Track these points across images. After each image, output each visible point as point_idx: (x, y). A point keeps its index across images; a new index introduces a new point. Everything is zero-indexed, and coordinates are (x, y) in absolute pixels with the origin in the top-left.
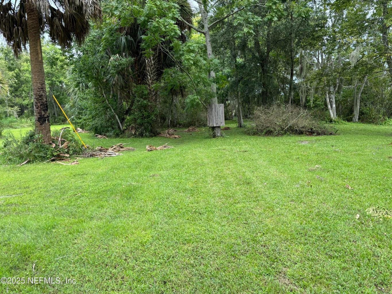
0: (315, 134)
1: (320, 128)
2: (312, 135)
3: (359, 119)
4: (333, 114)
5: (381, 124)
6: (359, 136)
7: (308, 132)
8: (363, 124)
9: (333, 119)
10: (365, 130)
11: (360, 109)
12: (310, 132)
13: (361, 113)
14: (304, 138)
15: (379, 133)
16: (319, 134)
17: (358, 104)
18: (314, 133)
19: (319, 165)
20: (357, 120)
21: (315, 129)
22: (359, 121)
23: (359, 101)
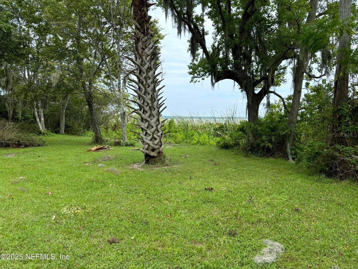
0: (23, 146)
1: (27, 140)
2: (20, 147)
3: (65, 131)
4: (41, 127)
5: (82, 136)
6: (64, 146)
7: (15, 144)
8: (68, 136)
9: (42, 131)
10: (69, 141)
11: (65, 122)
12: (17, 145)
13: (67, 126)
14: (10, 150)
15: (79, 143)
16: (26, 146)
17: (64, 118)
18: (21, 145)
19: (23, 177)
20: (63, 132)
21: (22, 141)
22: (65, 133)
23: (64, 116)
